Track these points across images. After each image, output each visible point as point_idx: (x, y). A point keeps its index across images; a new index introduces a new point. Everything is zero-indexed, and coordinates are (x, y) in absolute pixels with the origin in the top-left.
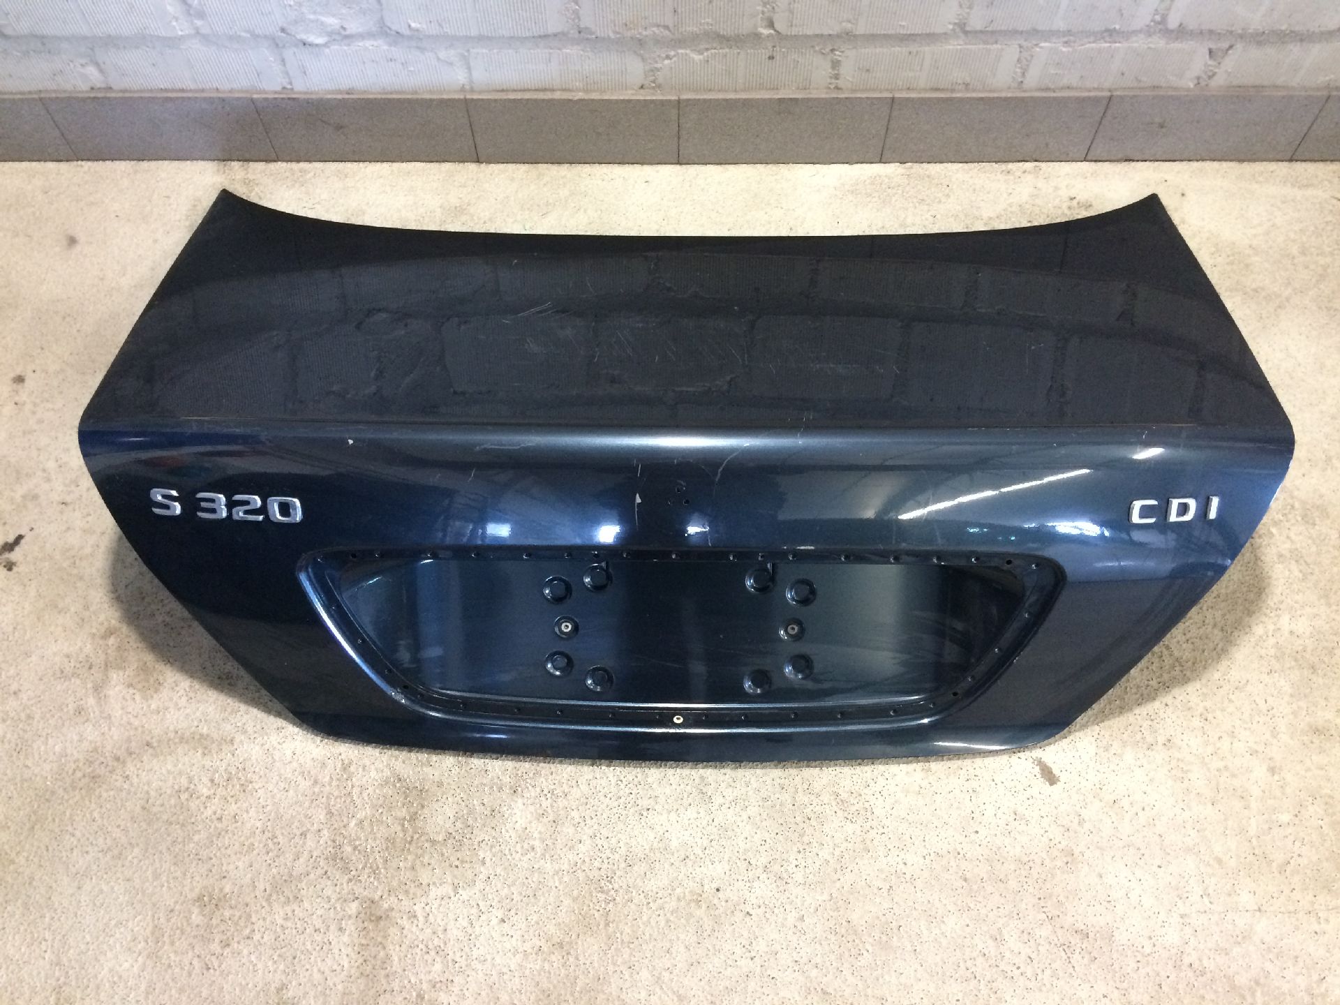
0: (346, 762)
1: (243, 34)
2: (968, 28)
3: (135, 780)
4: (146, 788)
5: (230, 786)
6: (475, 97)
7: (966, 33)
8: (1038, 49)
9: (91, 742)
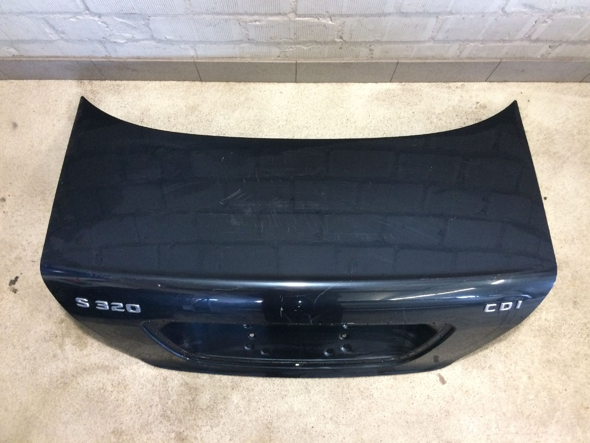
0: (165, 377)
1: (85, 39)
2: (435, 39)
3: (82, 385)
4: (86, 388)
5: (120, 387)
6: (199, 61)
8: (468, 46)
9: (62, 369)
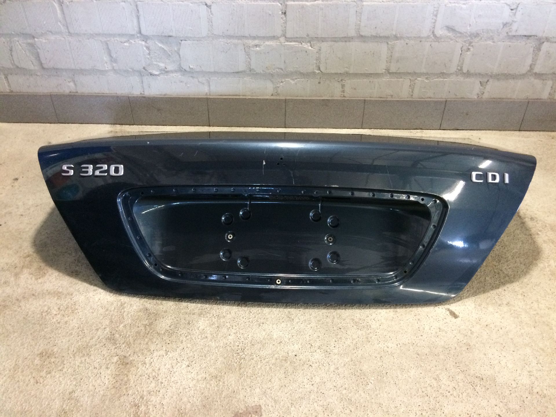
0: (123, 303)
1: (130, 70)
2: (390, 71)
3: (23, 308)
4: (28, 311)
5: (67, 311)
6: (211, 97)
7: (390, 73)
8: (417, 81)
